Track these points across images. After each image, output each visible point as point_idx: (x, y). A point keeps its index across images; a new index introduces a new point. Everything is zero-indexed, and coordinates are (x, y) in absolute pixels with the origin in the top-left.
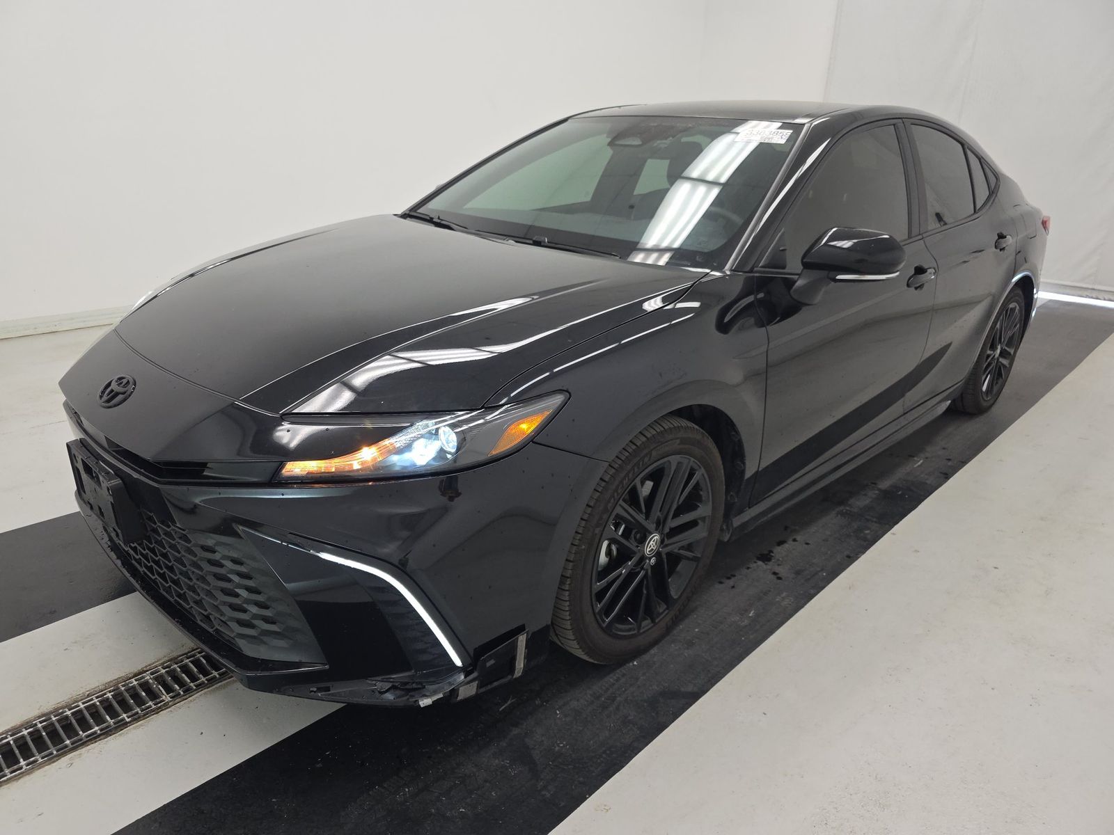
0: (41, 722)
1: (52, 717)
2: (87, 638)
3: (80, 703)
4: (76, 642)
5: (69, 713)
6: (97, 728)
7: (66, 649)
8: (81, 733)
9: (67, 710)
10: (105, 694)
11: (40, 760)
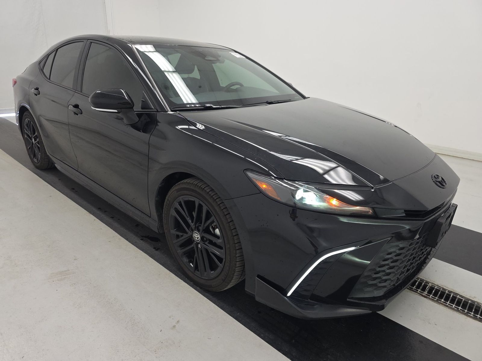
0: (471, 314)
1: (466, 312)
2: (424, 320)
3: (453, 307)
4: (430, 323)
5: (460, 308)
6: (458, 297)
7: (436, 325)
8: (463, 300)
9: (459, 309)
10: (443, 302)
11: (476, 303)
